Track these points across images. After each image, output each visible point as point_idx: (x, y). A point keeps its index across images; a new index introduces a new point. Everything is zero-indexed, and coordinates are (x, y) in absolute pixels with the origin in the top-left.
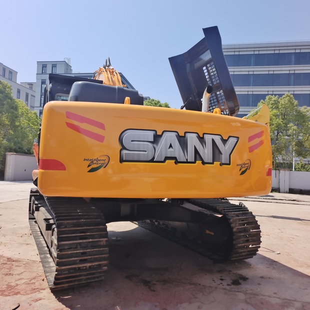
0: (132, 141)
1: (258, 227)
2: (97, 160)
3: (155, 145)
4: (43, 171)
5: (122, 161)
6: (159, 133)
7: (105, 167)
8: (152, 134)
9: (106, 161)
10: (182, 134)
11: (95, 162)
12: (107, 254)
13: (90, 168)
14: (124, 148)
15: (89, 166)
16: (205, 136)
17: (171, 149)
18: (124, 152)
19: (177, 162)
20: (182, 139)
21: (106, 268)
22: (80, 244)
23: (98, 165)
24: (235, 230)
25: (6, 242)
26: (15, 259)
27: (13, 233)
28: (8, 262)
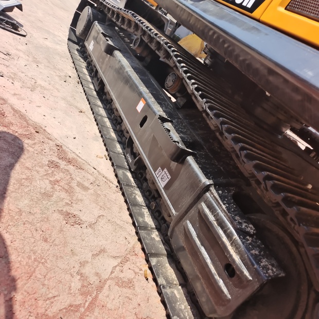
25: (43, 83)
26: (71, 156)
27: (49, 62)
28: (60, 161)
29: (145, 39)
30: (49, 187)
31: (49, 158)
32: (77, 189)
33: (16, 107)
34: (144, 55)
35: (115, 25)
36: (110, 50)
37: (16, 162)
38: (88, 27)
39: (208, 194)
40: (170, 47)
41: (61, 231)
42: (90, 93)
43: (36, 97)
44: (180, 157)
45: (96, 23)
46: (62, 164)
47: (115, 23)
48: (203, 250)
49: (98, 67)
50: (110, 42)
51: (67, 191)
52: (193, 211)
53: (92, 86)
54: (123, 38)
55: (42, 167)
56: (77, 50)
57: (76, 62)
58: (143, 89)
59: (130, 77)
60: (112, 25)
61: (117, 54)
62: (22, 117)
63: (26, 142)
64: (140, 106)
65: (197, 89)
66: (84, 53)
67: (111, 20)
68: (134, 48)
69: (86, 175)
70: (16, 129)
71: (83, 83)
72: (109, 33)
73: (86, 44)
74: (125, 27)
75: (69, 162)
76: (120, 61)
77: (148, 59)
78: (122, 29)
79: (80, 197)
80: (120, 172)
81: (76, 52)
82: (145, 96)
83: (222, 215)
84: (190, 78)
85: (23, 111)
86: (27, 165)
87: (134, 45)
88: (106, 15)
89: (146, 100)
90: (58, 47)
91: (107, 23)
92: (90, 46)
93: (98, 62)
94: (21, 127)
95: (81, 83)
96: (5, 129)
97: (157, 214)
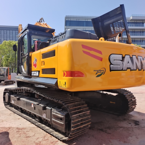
0: (114, 60)
1: (134, 98)
2: (100, 71)
3: (123, 62)
4: (72, 78)
5: (111, 70)
6: (124, 56)
7: (104, 74)
8: (121, 56)
9: (104, 71)
10: (131, 56)
11: (99, 72)
12: (90, 119)
13: (97, 75)
14: (111, 64)
15: (96, 74)
16: (138, 57)
17: (128, 64)
18: (112, 66)
19: (131, 70)
20: (132, 58)
21: (90, 126)
22: (79, 115)
23: (101, 73)
24: (129, 100)
25: (4, 119)
26: (21, 128)
27: (3, 114)
28: (19, 130)
29: (26, 91)
30: (19, 135)
31: (16, 131)
32: (27, 132)
33: (1, 127)
34: (28, 95)
35: (17, 92)
36: (19, 99)
37: (9, 135)
38: (9, 98)
39: (52, 110)
40: (31, 89)
41: (26, 140)
42: (19, 114)
43: (5, 122)
44: (44, 108)
45: (11, 95)
46: (20, 130)
47: (16, 92)
48: (57, 121)
49: (18, 105)
50: (18, 97)
51: (24, 134)
52: (52, 116)
53: (19, 112)
54: (21, 94)
55: (15, 133)
56: (9, 106)
57: (11, 109)
58: (31, 102)
59: (27, 101)
60: (16, 93)
61: (21, 99)
62: (4, 128)
63: (8, 131)
64: (32, 106)
65: (40, 94)
66: (12, 105)
67: (15, 92)
68: (25, 94)
69: (27, 129)
70: (4, 130)
71: (16, 113)
72: (16, 95)
73: (11, 102)
74: (20, 91)
75: (22, 129)
76: (22, 100)
77: (30, 95)
78: (19, 92)
79: (28, 133)
80: (36, 124)
81: (9, 107)
82: (32, 103)
83: (55, 111)
84: (37, 92)
85: (3, 127)
86: (12, 134)
87: (24, 94)
88: (13, 92)
89: (33, 103)
90: (3, 109)
91: (14, 94)
92: (13, 102)
93: (17, 104)
94: (5, 129)
95: (15, 113)
96: (2, 132)
97: (49, 126)
